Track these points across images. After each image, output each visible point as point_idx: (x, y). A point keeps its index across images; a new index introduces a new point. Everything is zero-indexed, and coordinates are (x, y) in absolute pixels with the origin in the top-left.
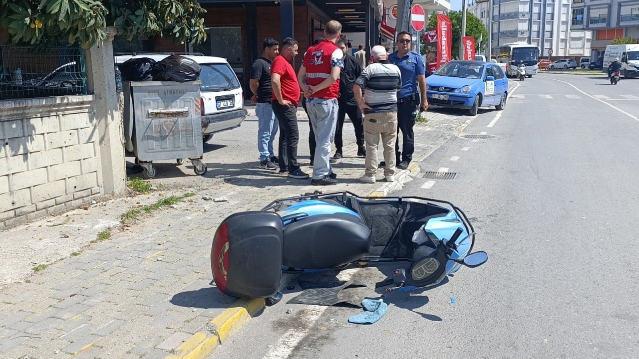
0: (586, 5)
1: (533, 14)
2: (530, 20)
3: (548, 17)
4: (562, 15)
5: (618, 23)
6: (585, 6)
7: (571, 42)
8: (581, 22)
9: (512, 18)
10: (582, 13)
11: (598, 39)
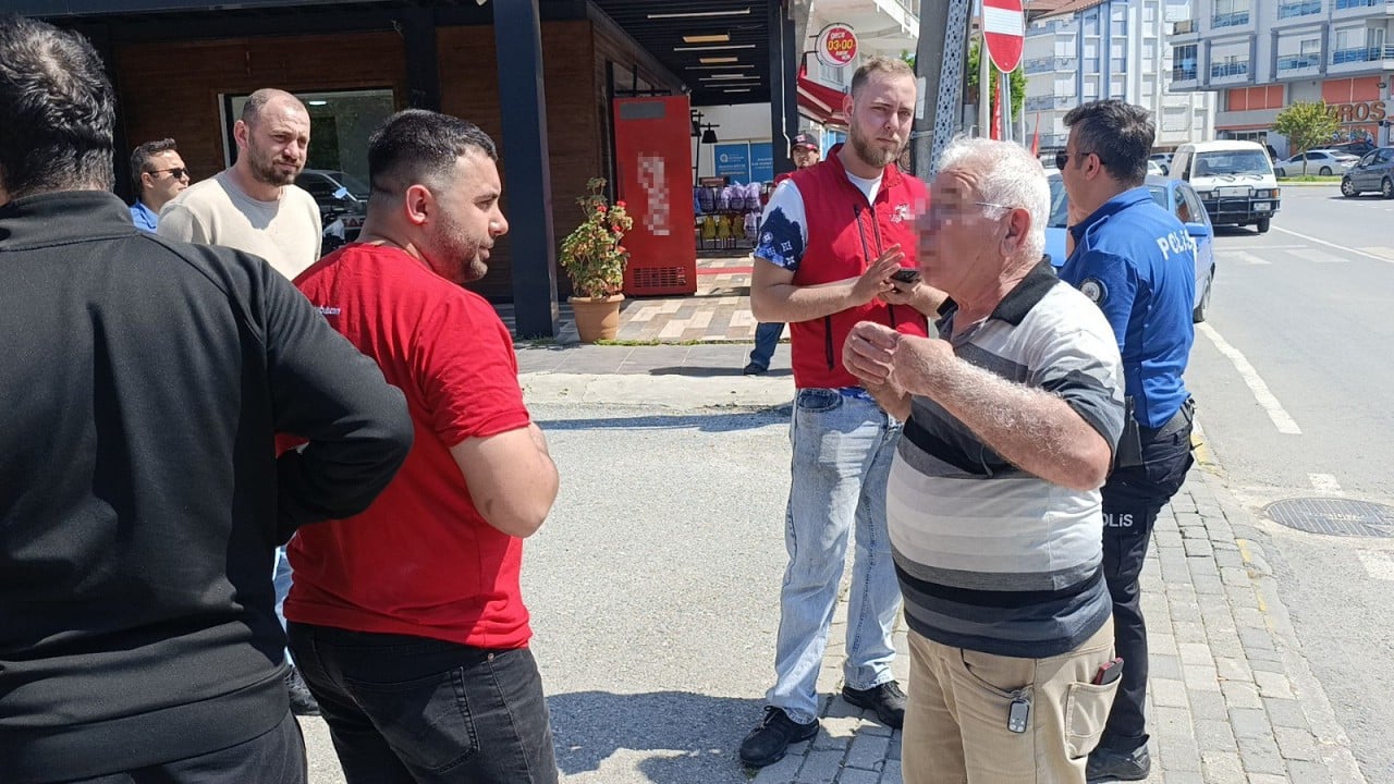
0: (1202, 37)
1: (1083, 61)
2: (1079, 73)
3: (1115, 67)
4: (1143, 62)
5: (1273, 74)
6: (1199, 40)
7: (1164, 116)
8: (1193, 75)
9: (1040, 71)
10: (1195, 55)
11: (1228, 108)
